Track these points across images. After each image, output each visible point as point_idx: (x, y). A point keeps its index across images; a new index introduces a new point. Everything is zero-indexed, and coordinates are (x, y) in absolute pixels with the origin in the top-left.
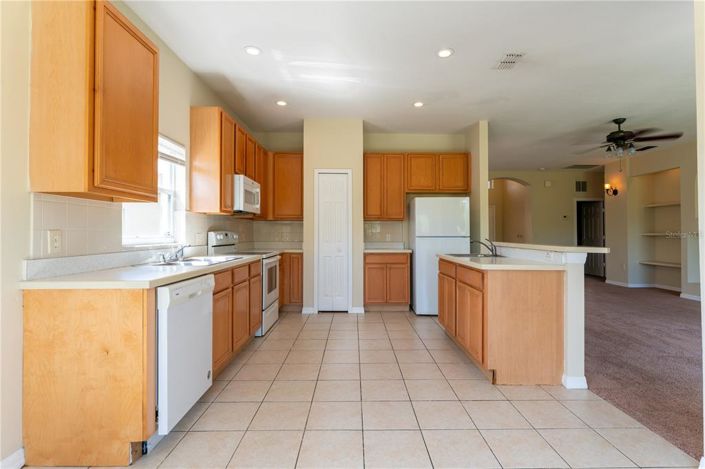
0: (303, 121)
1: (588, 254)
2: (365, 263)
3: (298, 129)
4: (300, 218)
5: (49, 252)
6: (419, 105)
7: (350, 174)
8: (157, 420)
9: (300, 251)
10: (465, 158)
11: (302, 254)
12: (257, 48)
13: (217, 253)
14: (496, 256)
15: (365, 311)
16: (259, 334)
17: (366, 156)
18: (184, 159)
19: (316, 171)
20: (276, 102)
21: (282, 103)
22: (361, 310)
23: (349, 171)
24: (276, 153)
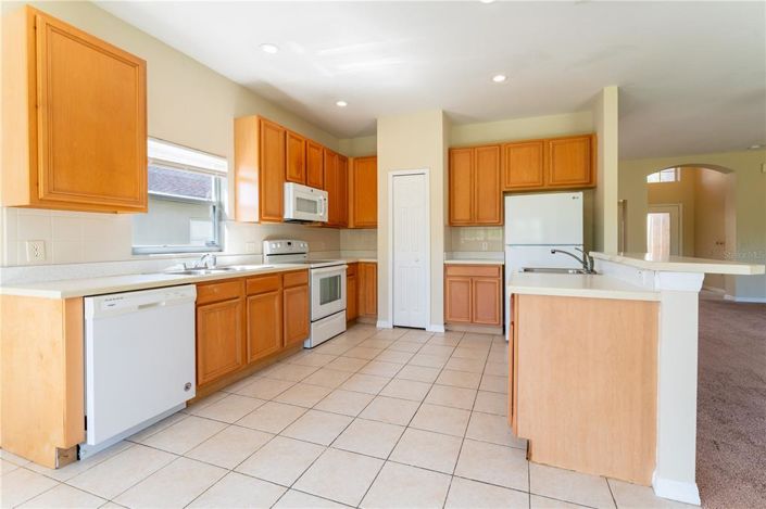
0: (376, 121)
1: (706, 275)
2: (445, 276)
3: (371, 131)
4: (374, 226)
5: (28, 260)
6: (499, 79)
7: (427, 175)
8: (86, 429)
9: (374, 261)
10: (588, 143)
11: (376, 264)
12: (274, 45)
13: (271, 262)
14: (592, 271)
15: (446, 330)
16: (307, 345)
17: (451, 153)
18: (226, 170)
19: (391, 174)
20: (335, 104)
21: (342, 104)
22: (441, 329)
23: (426, 171)
24: (357, 158)
